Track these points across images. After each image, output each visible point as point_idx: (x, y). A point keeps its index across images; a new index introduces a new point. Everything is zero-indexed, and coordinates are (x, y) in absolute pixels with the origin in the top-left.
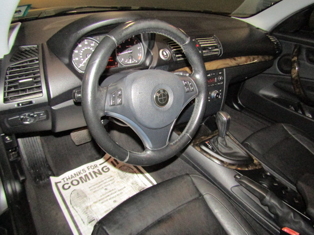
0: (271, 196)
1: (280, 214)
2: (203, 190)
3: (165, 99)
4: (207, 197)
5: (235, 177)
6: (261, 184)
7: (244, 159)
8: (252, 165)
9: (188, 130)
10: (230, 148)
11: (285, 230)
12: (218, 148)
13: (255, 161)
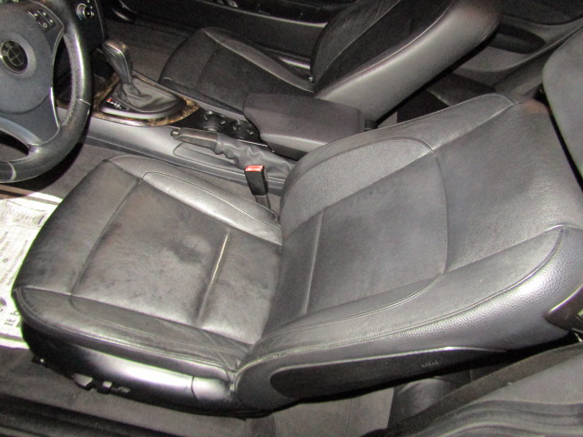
0: (222, 140)
1: (237, 154)
2: (138, 172)
3: (20, 56)
4: (148, 178)
5: (172, 135)
6: (206, 129)
7: (173, 105)
8: (186, 110)
9: (77, 92)
10: (147, 96)
11: (249, 169)
12: (130, 103)
13: (188, 102)
